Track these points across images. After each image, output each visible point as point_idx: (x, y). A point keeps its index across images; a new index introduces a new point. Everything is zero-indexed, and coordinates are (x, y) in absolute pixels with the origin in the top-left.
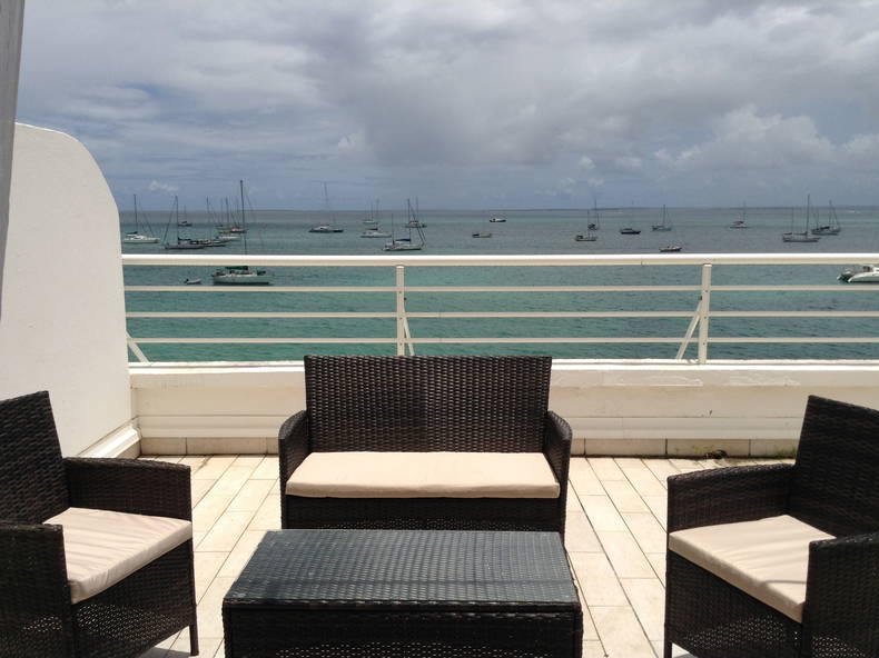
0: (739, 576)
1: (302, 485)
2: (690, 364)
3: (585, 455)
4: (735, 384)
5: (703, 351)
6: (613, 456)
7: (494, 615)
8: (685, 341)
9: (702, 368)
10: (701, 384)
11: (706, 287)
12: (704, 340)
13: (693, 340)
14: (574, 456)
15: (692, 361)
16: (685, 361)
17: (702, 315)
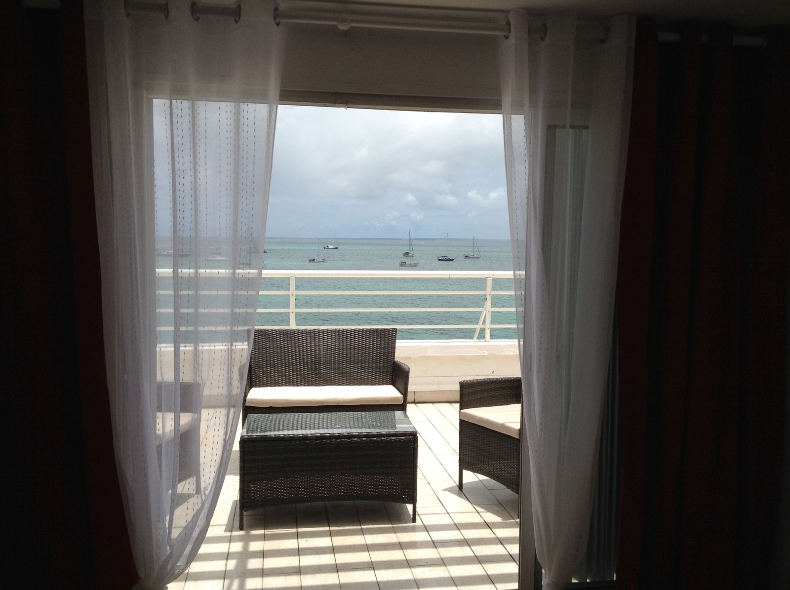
0: (492, 423)
1: (255, 399)
2: (480, 341)
3: (414, 402)
4: (506, 353)
5: (488, 334)
6: (432, 403)
7: (375, 438)
8: (479, 326)
9: (486, 344)
10: (486, 354)
11: (489, 292)
12: (488, 326)
13: (483, 326)
14: (408, 403)
15: (482, 340)
16: (478, 340)
17: (487, 310)
